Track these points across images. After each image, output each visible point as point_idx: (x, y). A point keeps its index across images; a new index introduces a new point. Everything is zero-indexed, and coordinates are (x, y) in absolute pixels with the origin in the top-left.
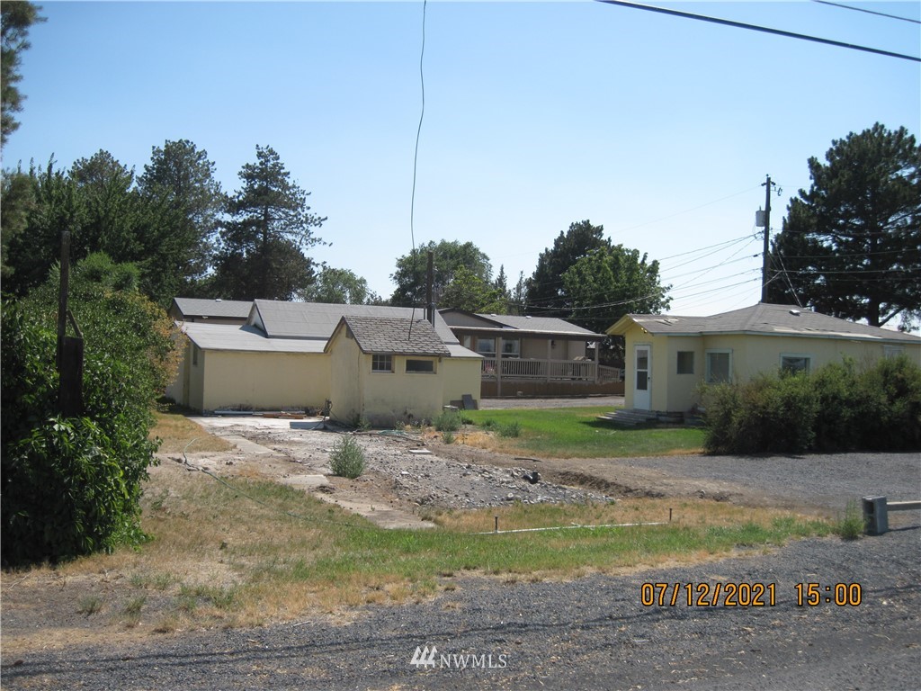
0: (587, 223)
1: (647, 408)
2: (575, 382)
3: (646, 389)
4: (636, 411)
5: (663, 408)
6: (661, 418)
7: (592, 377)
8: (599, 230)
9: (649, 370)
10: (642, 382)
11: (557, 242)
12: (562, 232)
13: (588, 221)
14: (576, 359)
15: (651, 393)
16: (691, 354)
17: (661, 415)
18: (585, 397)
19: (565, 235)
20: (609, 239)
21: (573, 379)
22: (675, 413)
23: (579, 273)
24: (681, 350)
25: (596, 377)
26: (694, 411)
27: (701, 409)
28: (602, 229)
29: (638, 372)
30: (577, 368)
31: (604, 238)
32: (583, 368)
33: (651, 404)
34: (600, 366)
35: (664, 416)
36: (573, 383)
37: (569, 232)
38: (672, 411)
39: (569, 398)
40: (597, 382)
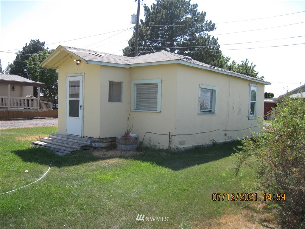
0: (38, 41)
1: (79, 133)
2: (26, 110)
3: (78, 116)
4: (69, 136)
5: (96, 134)
6: (94, 144)
7: (36, 107)
8: (43, 44)
9: (81, 99)
10: (74, 110)
11: (24, 48)
12: (26, 44)
13: (38, 40)
14: (27, 97)
15: (83, 120)
16: (119, 84)
17: (94, 142)
18: (32, 119)
19: (28, 45)
20: (48, 48)
21: (25, 108)
22: (106, 138)
23: (33, 60)
24: (111, 80)
25: (39, 107)
26: (126, 137)
27: (133, 135)
28: (44, 43)
29: (70, 101)
30: (27, 102)
31: (45, 47)
32: (30, 102)
33: (83, 130)
34: (41, 101)
35: (97, 142)
36: (24, 110)
37: (30, 44)
38: (104, 137)
39: (22, 120)
40: (39, 110)
